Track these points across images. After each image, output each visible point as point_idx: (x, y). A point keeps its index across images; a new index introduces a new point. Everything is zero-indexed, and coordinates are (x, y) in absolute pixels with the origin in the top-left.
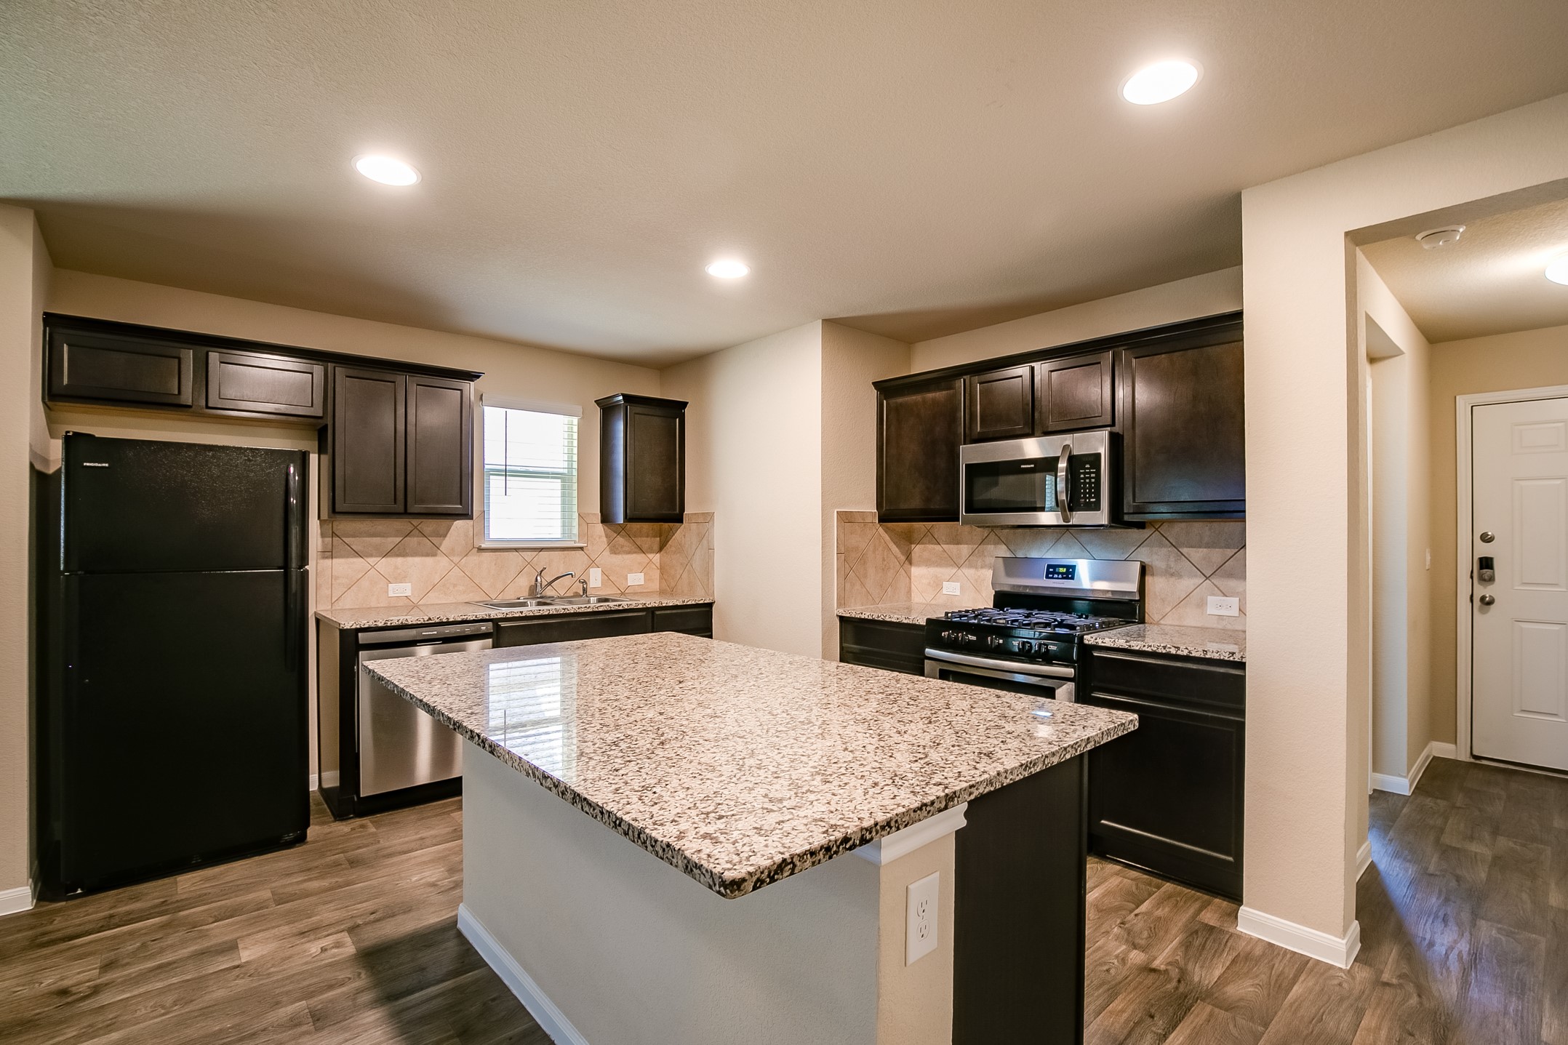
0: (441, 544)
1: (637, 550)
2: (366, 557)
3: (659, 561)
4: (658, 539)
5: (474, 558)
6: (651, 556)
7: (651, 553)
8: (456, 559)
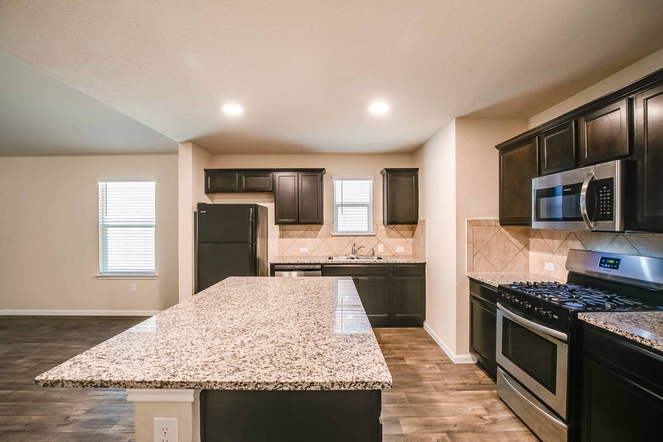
0: (318, 234)
1: (401, 236)
2: (293, 238)
3: (412, 241)
4: (412, 231)
5: (330, 239)
6: (408, 239)
7: (408, 238)
8: (323, 239)
